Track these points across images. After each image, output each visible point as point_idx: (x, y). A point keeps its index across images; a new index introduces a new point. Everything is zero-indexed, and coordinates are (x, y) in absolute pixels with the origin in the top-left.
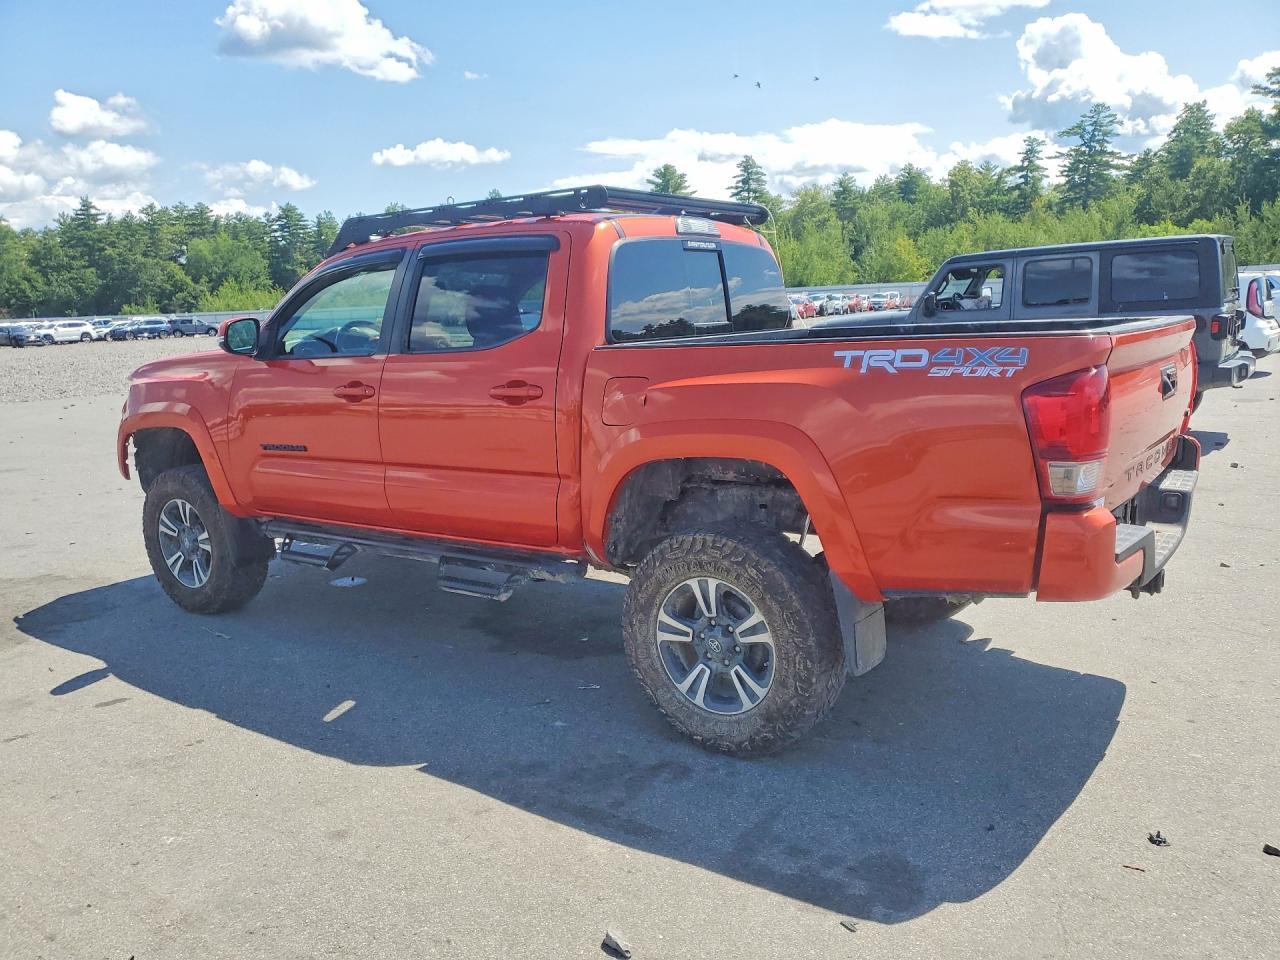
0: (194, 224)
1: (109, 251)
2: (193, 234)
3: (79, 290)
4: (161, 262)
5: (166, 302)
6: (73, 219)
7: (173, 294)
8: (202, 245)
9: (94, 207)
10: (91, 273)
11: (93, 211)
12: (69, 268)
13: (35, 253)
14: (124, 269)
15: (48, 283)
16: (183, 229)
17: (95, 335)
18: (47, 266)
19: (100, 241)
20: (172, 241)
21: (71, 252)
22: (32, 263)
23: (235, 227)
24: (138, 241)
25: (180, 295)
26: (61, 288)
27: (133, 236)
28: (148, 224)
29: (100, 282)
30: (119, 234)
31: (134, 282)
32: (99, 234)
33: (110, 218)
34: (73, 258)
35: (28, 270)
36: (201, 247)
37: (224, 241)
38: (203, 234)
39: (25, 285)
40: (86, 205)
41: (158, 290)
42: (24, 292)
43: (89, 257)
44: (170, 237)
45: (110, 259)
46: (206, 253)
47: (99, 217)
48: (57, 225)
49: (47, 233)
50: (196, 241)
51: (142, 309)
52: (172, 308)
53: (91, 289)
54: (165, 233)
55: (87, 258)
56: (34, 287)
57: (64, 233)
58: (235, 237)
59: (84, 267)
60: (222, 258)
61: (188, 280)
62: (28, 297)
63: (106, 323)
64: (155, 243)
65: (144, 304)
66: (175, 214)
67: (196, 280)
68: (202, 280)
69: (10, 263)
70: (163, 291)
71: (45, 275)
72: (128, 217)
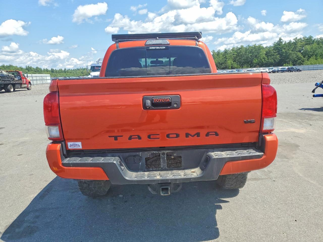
0: (307, 42)
1: (284, 50)
2: (306, 44)
3: (275, 60)
4: (296, 52)
5: (295, 63)
6: (277, 43)
7: (297, 61)
8: (308, 47)
9: (282, 40)
10: (278, 56)
11: (282, 41)
12: (273, 55)
13: (267, 52)
14: (286, 55)
15: (268, 59)
16: (304, 43)
17: (268, 71)
18: (269, 55)
19: (282, 48)
20: (300, 46)
21: (274, 51)
22: (266, 54)
23: (319, 41)
24: (291, 47)
25: (299, 61)
26: (271, 61)
27: (290, 46)
28: (295, 43)
29: (280, 58)
30: (287, 46)
31: (288, 58)
32: (282, 46)
33: (285, 42)
34: (275, 53)
35: (265, 56)
36: (308, 48)
37: (315, 45)
38: (309, 44)
39: (263, 60)
40: (280, 39)
41: (293, 60)
42: (263, 61)
43: (279, 52)
44: (300, 45)
45: (283, 52)
46: (309, 49)
47: (283, 42)
48: (273, 45)
49: (270, 47)
50: (307, 46)
51: (288, 65)
52: (296, 64)
53: (277, 60)
54: (299, 45)
55: (278, 53)
56: (265, 60)
57: (274, 47)
58: (318, 44)
59: (277, 55)
60: (313, 50)
61: (302, 57)
62: (263, 63)
63: (272, 68)
64: (295, 48)
65: (289, 64)
66: (303, 39)
67: (304, 57)
68: (306, 57)
69: (261, 55)
70: (295, 60)
71: (268, 57)
72: (290, 41)
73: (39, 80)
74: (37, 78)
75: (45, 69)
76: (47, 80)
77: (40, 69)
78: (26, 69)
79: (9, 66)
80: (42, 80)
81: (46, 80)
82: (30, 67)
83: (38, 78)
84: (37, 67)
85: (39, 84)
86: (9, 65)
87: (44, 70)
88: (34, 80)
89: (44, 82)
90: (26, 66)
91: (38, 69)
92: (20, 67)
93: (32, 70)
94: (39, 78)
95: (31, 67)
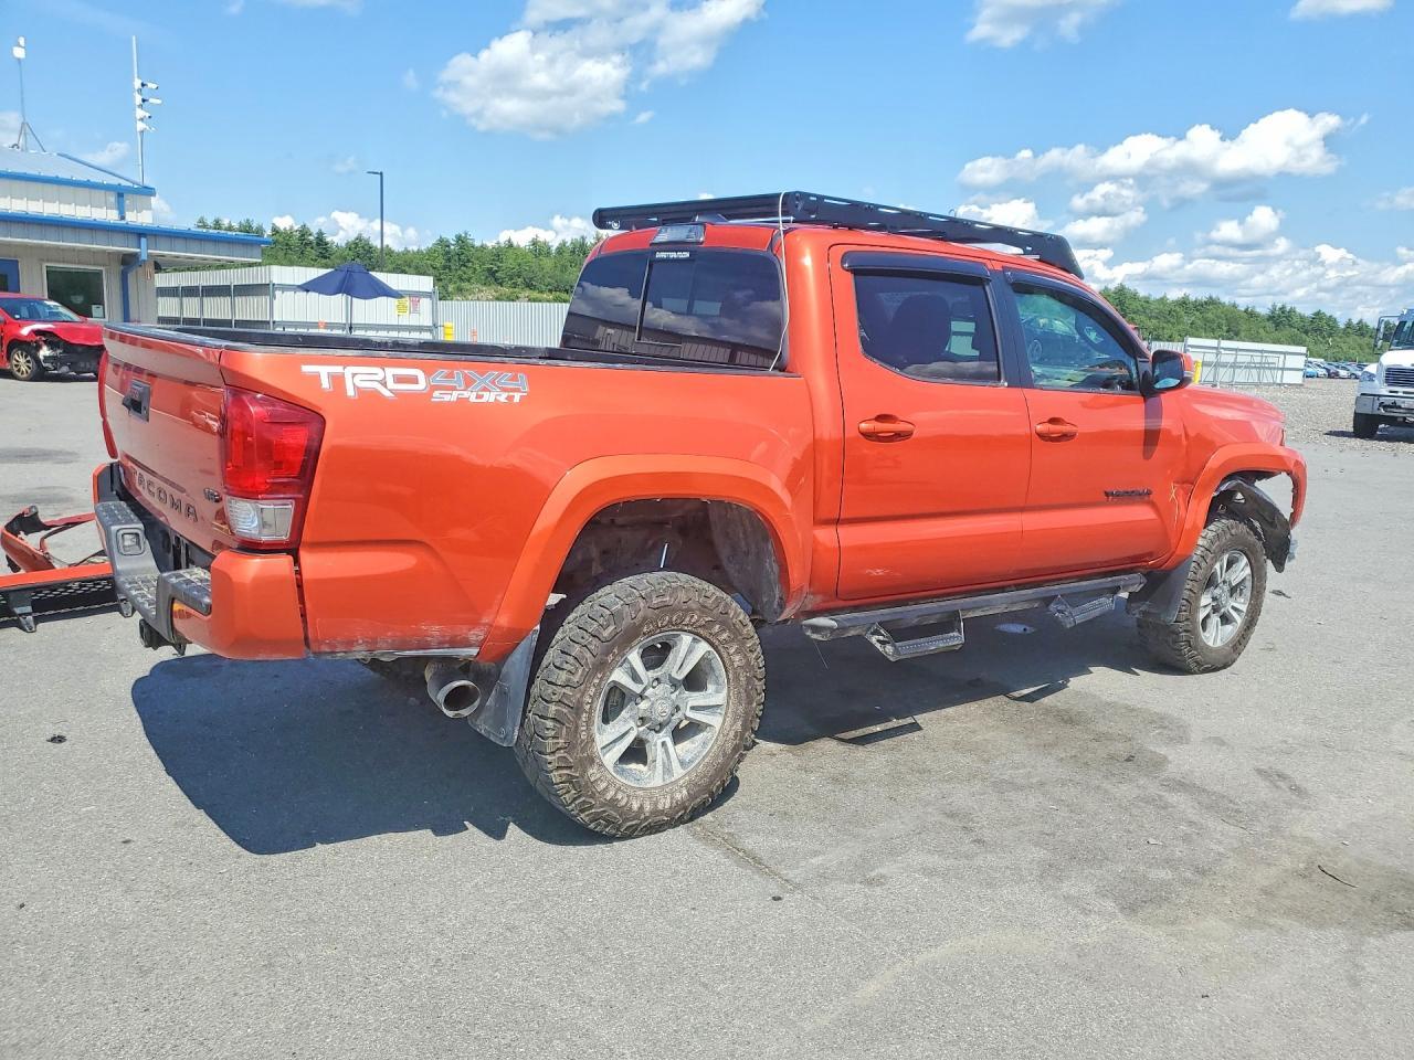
73: (1246, 367)
74: (1240, 359)
75: (1355, 321)
76: (1283, 369)
77: (1331, 321)
78: (1271, 318)
79: (1206, 303)
80: (1261, 367)
81: (1278, 369)
82: (1288, 309)
83: (1243, 358)
84: (1318, 313)
85: (1240, 383)
86: (1204, 299)
87: (1349, 325)
88: (1224, 365)
89: (1267, 377)
90: (1274, 306)
91: (1321, 319)
92: (1246, 311)
93: (1291, 326)
94: (1248, 359)
95: (1292, 310)
